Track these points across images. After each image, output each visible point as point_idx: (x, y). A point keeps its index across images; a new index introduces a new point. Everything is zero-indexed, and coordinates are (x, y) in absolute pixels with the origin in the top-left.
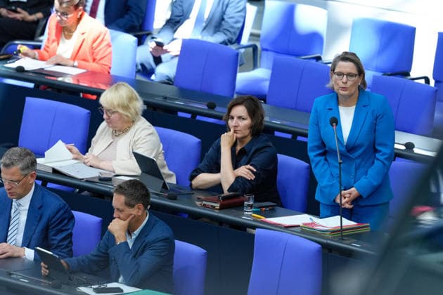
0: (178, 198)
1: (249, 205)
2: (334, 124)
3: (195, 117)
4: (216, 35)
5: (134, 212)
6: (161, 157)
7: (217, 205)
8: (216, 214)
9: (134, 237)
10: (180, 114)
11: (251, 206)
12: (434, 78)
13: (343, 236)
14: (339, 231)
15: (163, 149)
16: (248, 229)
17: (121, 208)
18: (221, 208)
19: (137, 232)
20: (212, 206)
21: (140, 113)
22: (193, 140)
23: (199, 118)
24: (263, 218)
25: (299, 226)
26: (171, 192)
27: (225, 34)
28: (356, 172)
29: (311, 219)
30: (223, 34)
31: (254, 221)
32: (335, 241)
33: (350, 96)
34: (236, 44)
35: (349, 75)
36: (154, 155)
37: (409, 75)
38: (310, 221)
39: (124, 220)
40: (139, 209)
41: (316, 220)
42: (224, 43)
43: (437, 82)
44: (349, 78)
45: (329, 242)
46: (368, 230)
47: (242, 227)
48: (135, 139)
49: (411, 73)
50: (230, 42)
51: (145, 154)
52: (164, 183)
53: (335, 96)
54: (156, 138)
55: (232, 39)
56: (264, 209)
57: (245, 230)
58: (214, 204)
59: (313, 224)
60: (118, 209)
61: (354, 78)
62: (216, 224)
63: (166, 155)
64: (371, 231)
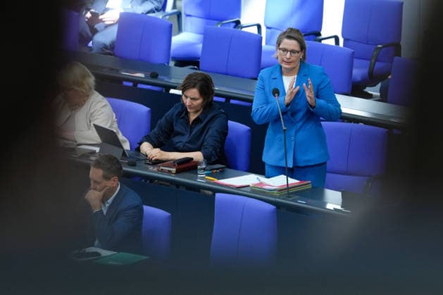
0: (138, 164)
1: (202, 169)
2: (276, 95)
3: (136, 86)
4: (144, 4)
5: (110, 184)
6: (116, 125)
7: (174, 170)
8: (173, 178)
9: (107, 205)
10: (125, 83)
11: (204, 169)
12: (343, 36)
13: (289, 194)
14: (285, 189)
15: (116, 118)
16: (201, 190)
17: (98, 180)
18: (178, 172)
19: (110, 201)
20: (169, 171)
21: (93, 87)
22: (144, 109)
23: (140, 86)
24: (216, 180)
25: (249, 186)
26: (131, 160)
27: (152, 3)
28: (296, 135)
29: (258, 178)
30: (150, 3)
31: (206, 183)
32: (283, 199)
33: (293, 69)
34: (162, 12)
35: (292, 51)
36: (109, 124)
37: (320, 35)
38: (258, 182)
39: (100, 191)
40: (114, 181)
41: (263, 179)
42: (152, 11)
43: (346, 40)
44: (293, 54)
45: (277, 200)
46: (310, 186)
47: (197, 189)
48: (91, 111)
49: (322, 33)
50: (157, 10)
51: (101, 125)
52: (124, 151)
53: (278, 68)
54: (109, 109)
55: (158, 7)
56: (215, 171)
57: (199, 192)
58: (171, 169)
59: (261, 183)
60: (95, 182)
61: (296, 54)
62: (174, 187)
63: (119, 123)
64: (313, 187)
